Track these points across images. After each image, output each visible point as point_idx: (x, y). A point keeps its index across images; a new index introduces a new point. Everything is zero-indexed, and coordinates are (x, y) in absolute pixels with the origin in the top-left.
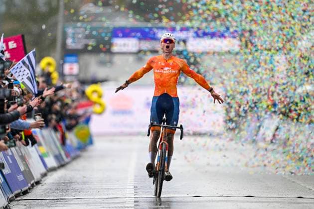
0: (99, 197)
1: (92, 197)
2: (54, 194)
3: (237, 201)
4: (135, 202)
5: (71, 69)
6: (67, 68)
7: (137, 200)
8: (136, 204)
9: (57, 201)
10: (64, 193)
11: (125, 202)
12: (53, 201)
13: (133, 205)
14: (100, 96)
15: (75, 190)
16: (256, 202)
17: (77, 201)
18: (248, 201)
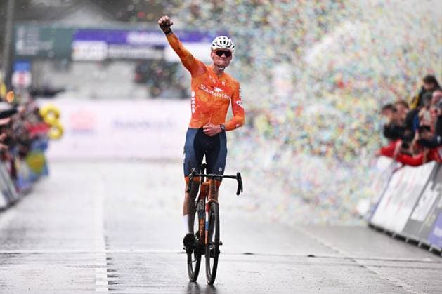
0: (63, 251)
1: (53, 251)
2: (6, 245)
3: (234, 261)
4: (108, 259)
5: (22, 79)
6: (16, 79)
7: (109, 256)
8: (109, 261)
9: (11, 256)
10: (18, 245)
11: (95, 260)
12: (5, 256)
13: (105, 264)
14: (57, 116)
15: (32, 241)
16: (257, 262)
17: (35, 257)
18: (247, 261)
